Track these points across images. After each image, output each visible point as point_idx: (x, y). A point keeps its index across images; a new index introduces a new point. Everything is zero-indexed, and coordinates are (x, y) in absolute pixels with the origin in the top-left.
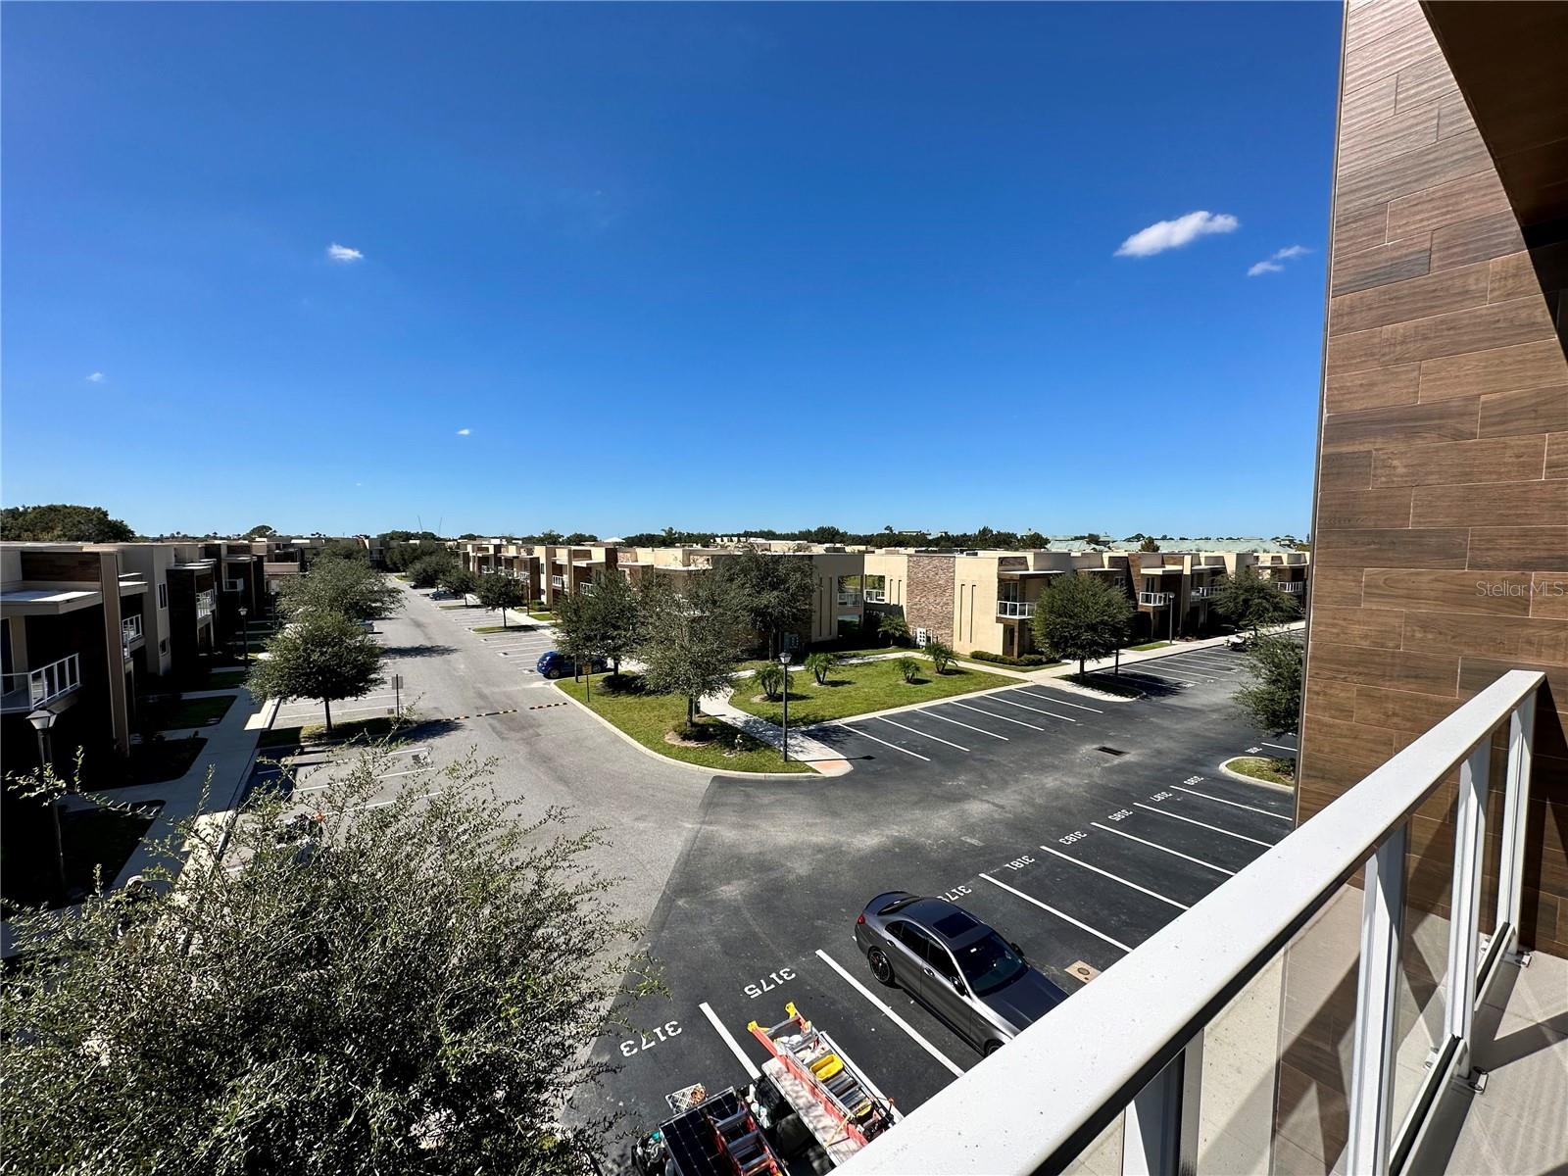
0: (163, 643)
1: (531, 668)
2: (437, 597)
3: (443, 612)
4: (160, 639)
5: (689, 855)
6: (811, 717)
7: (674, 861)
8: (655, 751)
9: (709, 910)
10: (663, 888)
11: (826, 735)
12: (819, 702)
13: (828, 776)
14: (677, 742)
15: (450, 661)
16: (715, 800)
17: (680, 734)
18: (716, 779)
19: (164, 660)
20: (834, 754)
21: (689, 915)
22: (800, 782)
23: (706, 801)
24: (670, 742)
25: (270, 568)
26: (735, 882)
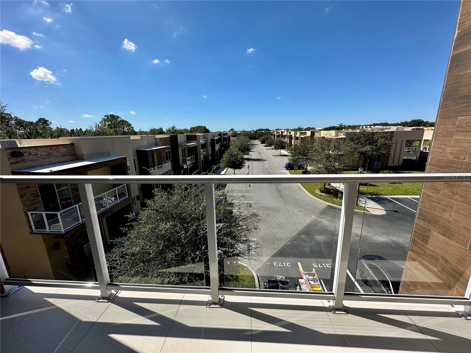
0: (210, 155)
1: (283, 166)
2: (266, 146)
3: (266, 150)
4: (209, 154)
5: (310, 225)
6: (375, 193)
7: (305, 225)
8: (311, 194)
9: (310, 240)
10: (299, 231)
11: (378, 200)
12: (381, 188)
13: (373, 214)
14: (319, 193)
15: (264, 163)
16: (326, 212)
17: (320, 191)
18: (328, 206)
19: (210, 158)
20: (379, 207)
21: (304, 240)
22: (360, 213)
23: (322, 212)
24: (317, 192)
25: (231, 138)
26: (322, 236)
